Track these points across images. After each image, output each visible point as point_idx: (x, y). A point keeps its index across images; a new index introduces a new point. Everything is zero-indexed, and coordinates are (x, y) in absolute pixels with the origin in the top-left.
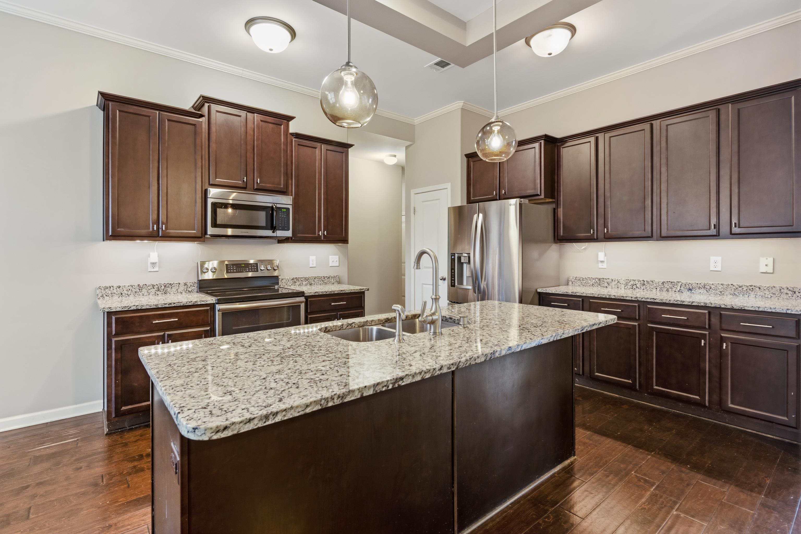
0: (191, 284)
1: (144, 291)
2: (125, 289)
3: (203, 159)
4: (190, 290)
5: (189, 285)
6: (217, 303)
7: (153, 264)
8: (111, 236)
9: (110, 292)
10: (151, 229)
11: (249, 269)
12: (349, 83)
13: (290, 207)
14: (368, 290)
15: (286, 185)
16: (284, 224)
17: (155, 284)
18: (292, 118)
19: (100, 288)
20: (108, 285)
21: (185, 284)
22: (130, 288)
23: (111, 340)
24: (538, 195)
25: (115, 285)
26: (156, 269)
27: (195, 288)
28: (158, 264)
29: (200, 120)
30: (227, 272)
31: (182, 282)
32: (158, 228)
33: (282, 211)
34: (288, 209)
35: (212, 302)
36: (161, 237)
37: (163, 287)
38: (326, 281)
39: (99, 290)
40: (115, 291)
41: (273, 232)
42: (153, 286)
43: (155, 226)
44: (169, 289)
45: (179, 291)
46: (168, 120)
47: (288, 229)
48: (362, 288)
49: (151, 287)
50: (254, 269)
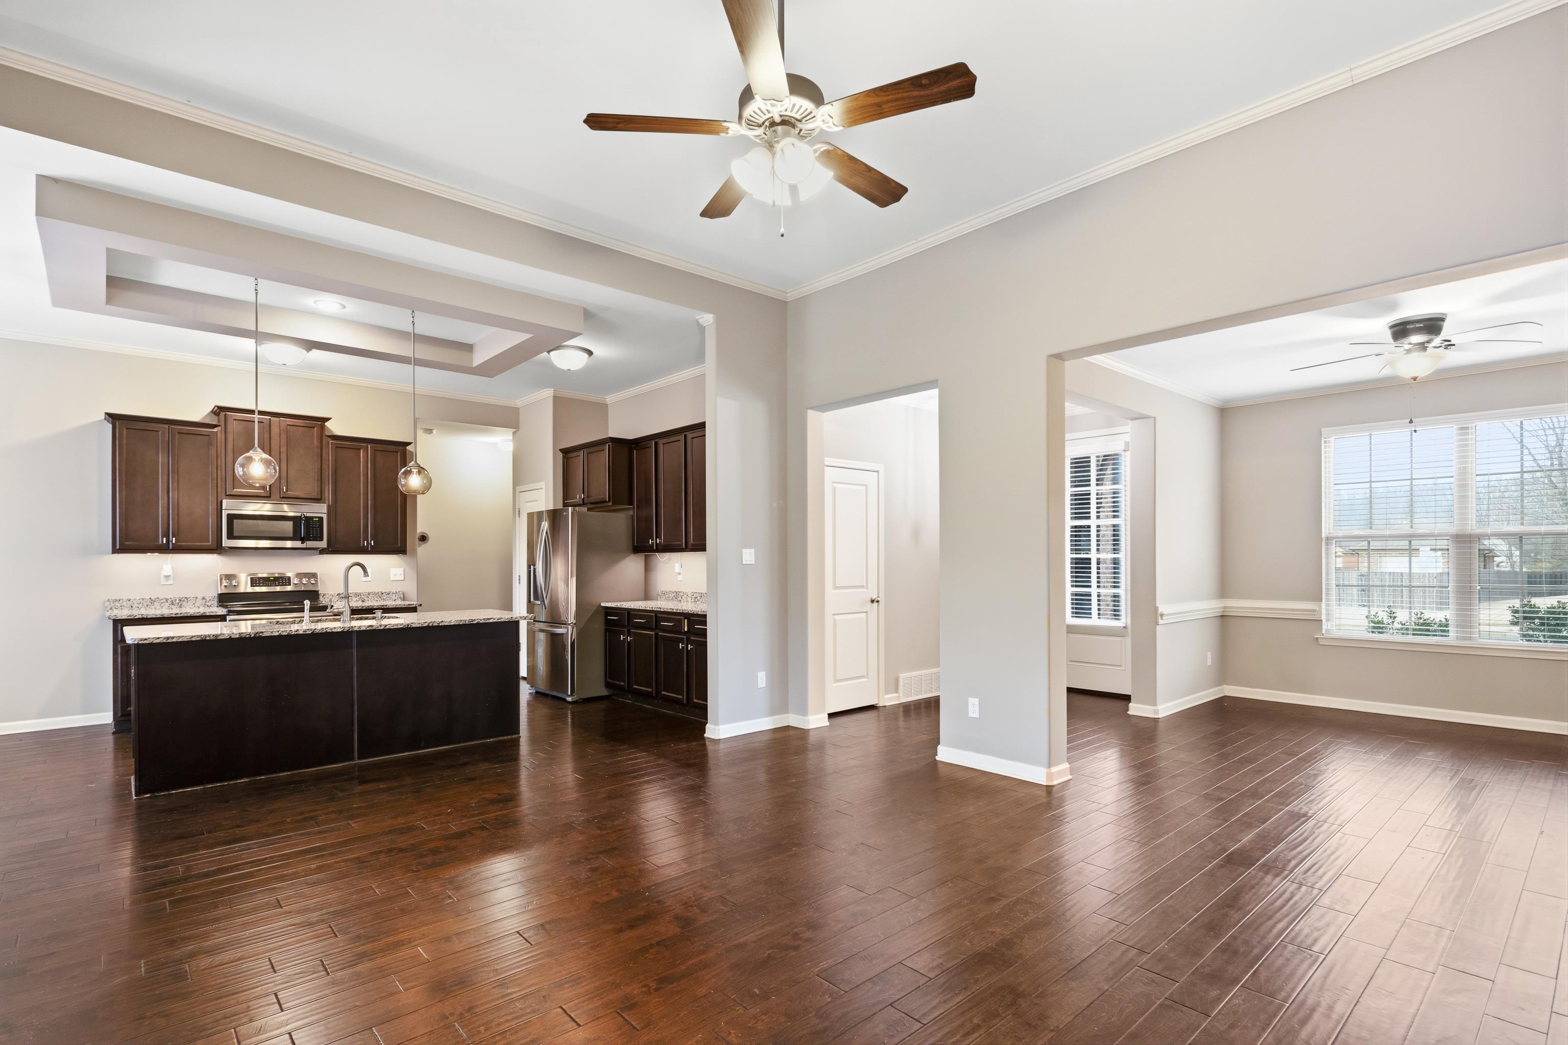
0: (210, 598)
1: (156, 604)
2: (135, 602)
3: (219, 469)
4: (209, 604)
5: (208, 600)
6: (228, 615)
7: (167, 577)
8: (119, 549)
9: (119, 605)
10: (160, 542)
11: (279, 583)
12: (257, 460)
13: (325, 517)
14: (421, 605)
15: (321, 492)
16: (317, 534)
17: (168, 597)
18: (328, 419)
19: (108, 600)
20: (117, 598)
21: (203, 598)
22: (142, 601)
23: (117, 646)
24: (606, 502)
25: (125, 598)
26: (170, 582)
27: (215, 602)
28: (171, 577)
29: (215, 430)
30: (252, 585)
31: (200, 596)
32: (168, 541)
33: (313, 520)
34: (321, 519)
35: (222, 613)
36: (172, 550)
37: (177, 601)
38: (384, 598)
39: (108, 603)
40: (125, 604)
41: (302, 543)
42: (167, 600)
43: (165, 539)
44: (184, 603)
45: (196, 605)
46: (179, 433)
47: (321, 539)
48: (412, 603)
49: (165, 601)
50: (286, 582)
